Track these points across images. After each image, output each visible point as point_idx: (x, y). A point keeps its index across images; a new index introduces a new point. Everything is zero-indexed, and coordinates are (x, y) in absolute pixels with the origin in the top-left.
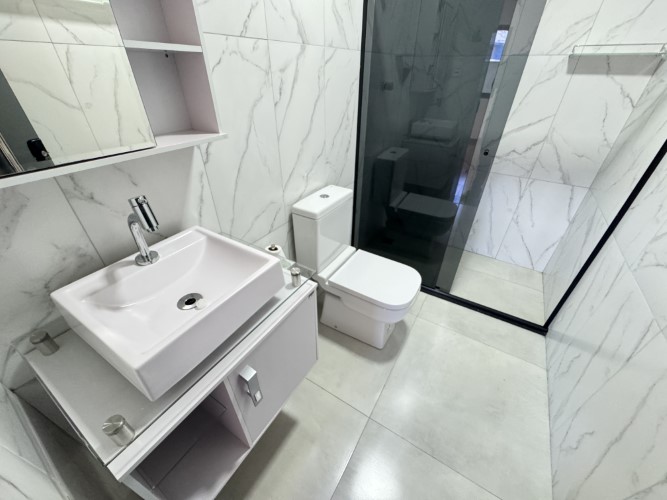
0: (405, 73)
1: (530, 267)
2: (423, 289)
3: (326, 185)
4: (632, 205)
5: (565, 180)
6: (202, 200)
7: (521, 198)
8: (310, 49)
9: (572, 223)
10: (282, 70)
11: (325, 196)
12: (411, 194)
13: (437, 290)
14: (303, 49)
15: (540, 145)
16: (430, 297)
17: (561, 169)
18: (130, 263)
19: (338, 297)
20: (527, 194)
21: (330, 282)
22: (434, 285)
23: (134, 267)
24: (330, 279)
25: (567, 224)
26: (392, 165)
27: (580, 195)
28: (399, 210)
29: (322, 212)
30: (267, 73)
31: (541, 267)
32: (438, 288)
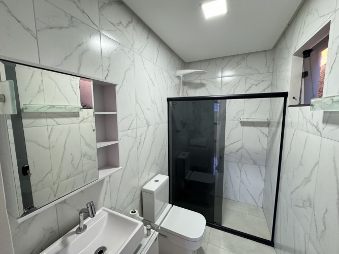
0: (184, 125)
1: (256, 205)
2: (208, 224)
3: (156, 175)
4: (281, 177)
5: (255, 163)
6: (106, 193)
7: (241, 171)
8: (150, 127)
9: (265, 181)
10: (141, 136)
11: (157, 181)
12: (194, 172)
13: (215, 224)
14: (148, 128)
15: (241, 150)
16: (213, 229)
17: (252, 159)
18: (73, 233)
19: (166, 236)
20: (242, 169)
21: (161, 227)
22: (213, 222)
23: (75, 235)
24: (161, 226)
25: (263, 182)
26: (184, 160)
27: (263, 169)
28: (190, 180)
29: (156, 190)
30: (136, 138)
31: (260, 205)
32: (215, 223)
